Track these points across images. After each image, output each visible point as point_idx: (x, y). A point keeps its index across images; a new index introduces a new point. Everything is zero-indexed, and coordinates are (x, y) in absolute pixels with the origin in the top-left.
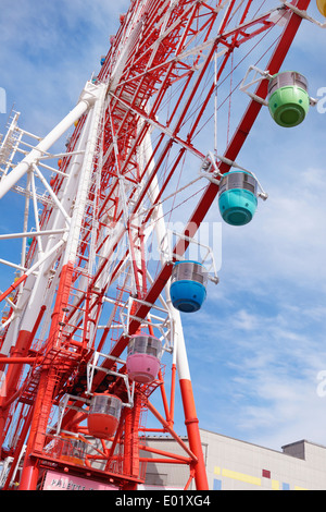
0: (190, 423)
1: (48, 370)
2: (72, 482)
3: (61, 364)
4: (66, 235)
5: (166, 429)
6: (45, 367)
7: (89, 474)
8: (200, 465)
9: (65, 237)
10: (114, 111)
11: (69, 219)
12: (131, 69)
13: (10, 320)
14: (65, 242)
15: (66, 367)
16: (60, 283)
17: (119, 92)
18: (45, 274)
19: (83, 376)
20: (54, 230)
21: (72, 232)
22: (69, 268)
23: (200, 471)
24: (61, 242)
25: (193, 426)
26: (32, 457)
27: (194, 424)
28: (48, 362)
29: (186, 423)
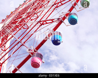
10: (3, 31)
12: (12, 23)
17: (6, 28)
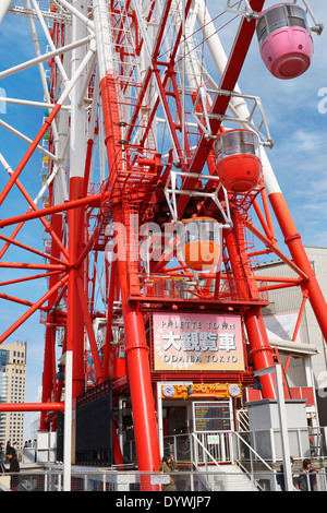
0: (290, 241)
1: (120, 203)
2: (184, 320)
3: (135, 192)
4: (93, 43)
5: (271, 249)
6: (116, 200)
7: (202, 307)
8: (312, 283)
9: (92, 46)
11: (91, 23)
13: (53, 174)
14: (95, 53)
15: (141, 195)
16: (104, 102)
18: (80, 106)
19: (163, 203)
20: (74, 42)
21: (99, 37)
22: (109, 81)
23: (314, 290)
24: (90, 53)
25: (296, 242)
26: (131, 301)
27: (296, 241)
28: (117, 193)
29: (286, 242)
